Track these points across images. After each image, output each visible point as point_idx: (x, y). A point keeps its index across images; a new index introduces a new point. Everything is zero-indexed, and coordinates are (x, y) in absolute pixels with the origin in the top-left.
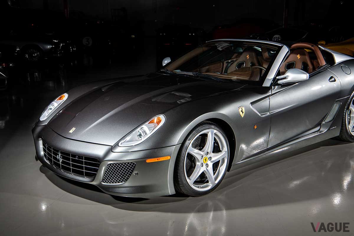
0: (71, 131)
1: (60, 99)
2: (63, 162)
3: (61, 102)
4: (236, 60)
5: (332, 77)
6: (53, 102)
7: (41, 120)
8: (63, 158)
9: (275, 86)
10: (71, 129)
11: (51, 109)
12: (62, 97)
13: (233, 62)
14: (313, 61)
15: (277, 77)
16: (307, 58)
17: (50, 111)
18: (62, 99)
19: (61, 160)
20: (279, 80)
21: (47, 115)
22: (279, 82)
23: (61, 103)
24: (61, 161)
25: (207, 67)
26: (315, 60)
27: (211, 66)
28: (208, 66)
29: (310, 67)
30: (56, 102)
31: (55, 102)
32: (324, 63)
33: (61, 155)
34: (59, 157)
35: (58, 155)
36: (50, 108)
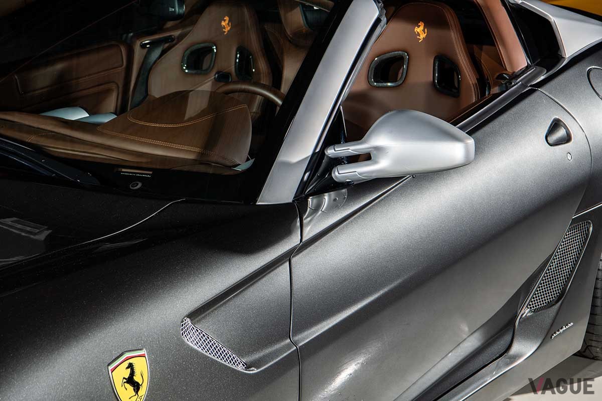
4: (181, 38)
5: (556, 125)
9: (319, 192)
13: (171, 42)
14: (476, 48)
15: (331, 152)
16: (455, 40)
20: (337, 161)
22: (342, 173)
25: (59, 66)
26: (485, 47)
27: (75, 62)
28: (61, 60)
29: (469, 75)
32: (521, 60)
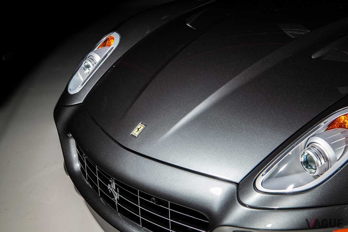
0: (135, 132)
1: (104, 44)
2: (120, 200)
3: (108, 51)
6: (91, 54)
7: (71, 92)
8: (121, 192)
10: (135, 127)
11: (88, 67)
12: (108, 39)
17: (87, 71)
18: (110, 46)
19: (117, 196)
21: (82, 80)
23: (107, 55)
24: (116, 198)
30: (97, 53)
31: (95, 52)
33: (116, 186)
34: (112, 187)
35: (110, 183)
36: (86, 64)
